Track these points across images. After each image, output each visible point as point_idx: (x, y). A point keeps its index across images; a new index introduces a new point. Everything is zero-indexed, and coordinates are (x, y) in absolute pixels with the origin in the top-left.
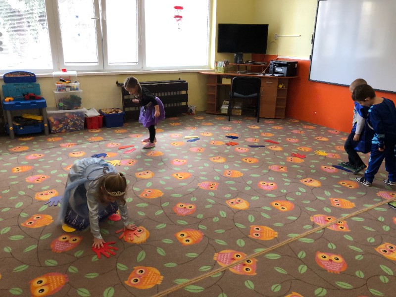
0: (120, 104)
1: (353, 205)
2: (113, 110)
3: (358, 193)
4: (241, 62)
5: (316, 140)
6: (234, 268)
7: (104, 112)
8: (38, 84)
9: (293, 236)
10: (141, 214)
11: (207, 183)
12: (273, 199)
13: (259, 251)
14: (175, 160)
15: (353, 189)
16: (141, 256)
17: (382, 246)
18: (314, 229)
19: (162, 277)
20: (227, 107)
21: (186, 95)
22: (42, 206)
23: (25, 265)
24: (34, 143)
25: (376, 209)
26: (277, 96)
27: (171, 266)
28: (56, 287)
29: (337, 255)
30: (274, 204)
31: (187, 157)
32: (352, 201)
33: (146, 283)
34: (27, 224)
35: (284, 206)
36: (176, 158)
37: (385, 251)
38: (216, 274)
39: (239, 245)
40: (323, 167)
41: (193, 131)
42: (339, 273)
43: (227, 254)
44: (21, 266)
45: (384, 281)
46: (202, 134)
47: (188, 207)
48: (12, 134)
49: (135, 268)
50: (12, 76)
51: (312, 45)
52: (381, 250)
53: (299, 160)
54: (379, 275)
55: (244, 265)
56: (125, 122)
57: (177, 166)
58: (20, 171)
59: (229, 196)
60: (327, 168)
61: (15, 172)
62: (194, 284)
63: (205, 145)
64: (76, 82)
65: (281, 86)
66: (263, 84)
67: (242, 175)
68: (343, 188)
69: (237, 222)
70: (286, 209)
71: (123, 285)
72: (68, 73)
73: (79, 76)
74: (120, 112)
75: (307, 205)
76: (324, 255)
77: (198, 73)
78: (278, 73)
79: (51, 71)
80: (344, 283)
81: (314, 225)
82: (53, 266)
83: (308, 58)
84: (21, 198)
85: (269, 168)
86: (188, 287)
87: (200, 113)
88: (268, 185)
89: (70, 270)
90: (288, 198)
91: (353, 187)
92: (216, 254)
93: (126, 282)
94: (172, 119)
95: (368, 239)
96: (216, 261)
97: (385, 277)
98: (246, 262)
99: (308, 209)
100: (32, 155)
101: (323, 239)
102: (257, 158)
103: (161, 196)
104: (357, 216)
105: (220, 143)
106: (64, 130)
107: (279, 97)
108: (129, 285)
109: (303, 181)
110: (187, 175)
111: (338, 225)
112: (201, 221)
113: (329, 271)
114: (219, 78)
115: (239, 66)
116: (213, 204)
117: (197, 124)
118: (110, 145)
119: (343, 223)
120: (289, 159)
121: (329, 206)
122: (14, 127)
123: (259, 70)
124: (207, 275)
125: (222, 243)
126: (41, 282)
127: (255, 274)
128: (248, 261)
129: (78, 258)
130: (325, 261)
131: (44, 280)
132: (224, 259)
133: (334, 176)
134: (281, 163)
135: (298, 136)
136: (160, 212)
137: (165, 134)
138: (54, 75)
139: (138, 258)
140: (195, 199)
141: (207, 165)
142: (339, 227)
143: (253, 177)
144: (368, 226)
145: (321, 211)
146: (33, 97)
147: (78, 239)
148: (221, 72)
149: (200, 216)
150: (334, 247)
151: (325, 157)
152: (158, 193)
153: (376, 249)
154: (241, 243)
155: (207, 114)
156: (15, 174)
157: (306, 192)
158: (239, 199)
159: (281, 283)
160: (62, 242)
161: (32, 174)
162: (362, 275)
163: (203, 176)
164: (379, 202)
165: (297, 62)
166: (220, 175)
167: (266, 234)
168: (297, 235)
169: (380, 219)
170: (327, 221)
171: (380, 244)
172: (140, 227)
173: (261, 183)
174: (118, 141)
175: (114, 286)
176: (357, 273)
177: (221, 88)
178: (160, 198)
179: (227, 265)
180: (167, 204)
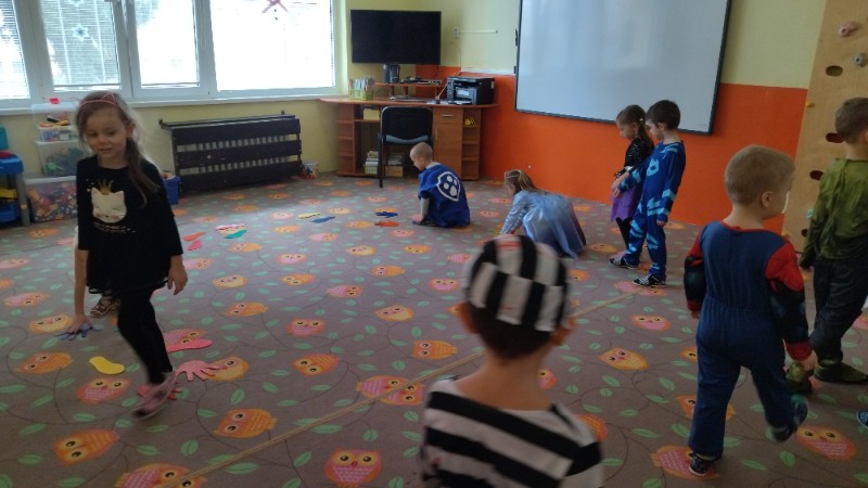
0: (169, 162)
1: (577, 303)
3: (587, 286)
4: (397, 81)
6: (388, 399)
10: (230, 339)
11: (344, 288)
12: (452, 303)
13: (427, 374)
14: (284, 256)
15: (580, 281)
16: (238, 396)
17: (610, 353)
19: (274, 420)
20: (376, 163)
21: (298, 143)
22: (46, 340)
23: (38, 425)
25: (608, 306)
26: (463, 139)
27: (288, 405)
29: (543, 368)
30: (452, 310)
31: (305, 250)
33: (249, 430)
34: (26, 368)
36: (285, 252)
37: (613, 359)
38: (361, 408)
39: (397, 368)
41: (313, 205)
43: (378, 381)
44: (32, 427)
45: (604, 395)
46: (331, 211)
47: (311, 324)
49: (230, 412)
51: (515, 48)
52: (608, 358)
54: (601, 389)
55: (403, 393)
56: (183, 195)
57: (288, 265)
59: (379, 303)
62: (324, 423)
63: (338, 230)
65: (468, 122)
66: (436, 118)
67: (403, 271)
69: (394, 339)
71: (211, 436)
72: (63, 106)
74: (171, 177)
77: (318, 101)
78: (461, 99)
79: (27, 103)
82: (89, 422)
83: (511, 72)
84: (3, 330)
85: (449, 258)
86: (317, 428)
87: (325, 176)
88: (445, 284)
89: (119, 425)
91: (579, 279)
92: (360, 384)
93: (217, 432)
94: (271, 187)
95: (591, 346)
96: (360, 393)
97: (607, 390)
98: (407, 389)
102: (428, 245)
103: (264, 311)
105: (365, 225)
106: (60, 216)
107: (466, 142)
108: (222, 435)
110: (306, 278)
112: (333, 343)
114: (358, 109)
115: (393, 87)
116: (354, 317)
123: (430, 93)
124: (347, 410)
125: (369, 367)
126: (73, 443)
127: (420, 403)
128: (410, 387)
131: (78, 441)
132: (371, 389)
136: (263, 335)
137: (262, 215)
138: (35, 111)
139: (233, 400)
140: (323, 312)
141: (341, 261)
143: (423, 274)
144: (593, 329)
147: (125, 382)
148: (360, 98)
149: (333, 335)
152: (257, 308)
153: (600, 357)
154: (400, 365)
155: (339, 176)
158: (397, 307)
160: (96, 389)
162: (575, 390)
163: (336, 277)
164: (616, 296)
165: (493, 80)
166: (364, 274)
167: (439, 350)
169: (612, 319)
171: (607, 351)
172: (232, 358)
173: (435, 281)
175: (197, 438)
176: (569, 389)
177: (362, 128)
178: (262, 314)
179: (377, 395)
180: (275, 322)
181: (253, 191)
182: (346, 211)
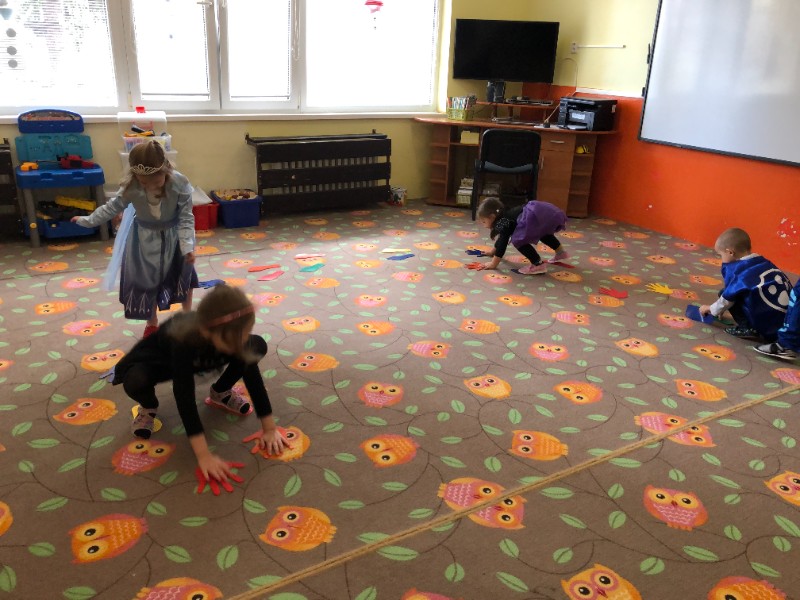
0: (252, 181)
1: (723, 394)
2: (238, 193)
3: (733, 370)
4: (501, 100)
5: (651, 263)
6: (478, 515)
7: (221, 196)
8: (89, 138)
9: (600, 453)
10: (293, 401)
11: (427, 343)
12: (559, 380)
13: (530, 481)
14: (362, 297)
15: (724, 362)
16: (293, 486)
17: (780, 479)
18: (642, 441)
19: (335, 528)
20: (470, 192)
21: (387, 166)
22: (95, 382)
23: (60, 499)
24: (79, 255)
25: (768, 403)
26: (573, 171)
27: (353, 508)
28: (123, 542)
29: (687, 492)
30: (561, 388)
31: (387, 291)
32: (719, 386)
33: (302, 540)
34: (66, 416)
35: (582, 394)
36: (363, 292)
37: (786, 489)
38: (443, 526)
39: (490, 468)
40: (663, 316)
41: (399, 238)
42: (689, 529)
43: (466, 485)
44: (54, 500)
45: (781, 548)
46: (418, 246)
47: (387, 390)
48: (35, 237)
49: (279, 509)
50: (35, 119)
51: (647, 66)
52: (778, 487)
53: (612, 302)
54: (774, 536)
55: (499, 508)
56: (262, 217)
57: (366, 309)
58: (52, 311)
59: (470, 370)
60: (671, 318)
61: (42, 312)
62: (397, 544)
63: (424, 269)
64: (162, 135)
65: (581, 151)
66: (544, 145)
67: (498, 329)
68: (703, 361)
69: (486, 423)
70: (585, 400)
71: (256, 542)
72: (148, 115)
73: (171, 122)
74: (253, 196)
75: (629, 392)
76: (660, 492)
77: (413, 120)
78: (575, 123)
79: (114, 111)
80: (700, 550)
81: (641, 433)
82: (116, 501)
83: (638, 94)
84: (53, 364)
85: (554, 315)
86: (386, 550)
87: (414, 203)
88: (549, 352)
89: (150, 509)
90: (589, 378)
91: (722, 358)
92: (443, 486)
93: (263, 537)
94: (356, 213)
95: (752, 464)
96: (442, 500)
97: (784, 540)
98: (503, 504)
99: (631, 399)
100: (76, 280)
101: (659, 460)
102: (529, 297)
103: (334, 367)
104: (730, 416)
105: (455, 265)
107: (576, 174)
108: (269, 542)
109: (622, 344)
110: (386, 327)
111: (689, 433)
112: (412, 420)
113: (669, 525)
114: (455, 130)
115: (496, 107)
116: (438, 386)
117: (408, 224)
118: (232, 263)
119: (700, 430)
120: (594, 300)
121: (674, 395)
122: (40, 222)
123: (538, 116)
124: (426, 526)
125: (455, 463)
126: (92, 531)
127: (521, 527)
128: (507, 501)
129: (166, 487)
130: (662, 505)
132: (458, 496)
133: (684, 336)
134: (577, 306)
135: (613, 253)
136: (331, 400)
137: (343, 244)
138: (121, 119)
139: (286, 490)
140: (403, 376)
141: (426, 308)
142: (693, 438)
143: (522, 335)
144: (752, 437)
145: (657, 406)
146: (77, 164)
147: (167, 449)
148: (459, 118)
149: (412, 410)
150: (682, 478)
151: (668, 296)
152: (327, 362)
153: (766, 483)
154: (494, 465)
155: (428, 204)
156: (42, 317)
157: (628, 366)
158: (490, 376)
159: (573, 547)
160: (134, 454)
161: (75, 320)
162: (737, 535)
163: (419, 329)
164: (776, 389)
165: (615, 102)
166: (452, 328)
167: (545, 447)
168: (607, 452)
169: (776, 423)
170: (669, 425)
171: (775, 475)
172: (292, 428)
173: (537, 346)
174: (247, 255)
175: (238, 543)
176: (727, 531)
177: (458, 152)
178: (332, 371)
179: (465, 507)
180: (345, 384)
181: (337, 217)
182: (433, 246)
